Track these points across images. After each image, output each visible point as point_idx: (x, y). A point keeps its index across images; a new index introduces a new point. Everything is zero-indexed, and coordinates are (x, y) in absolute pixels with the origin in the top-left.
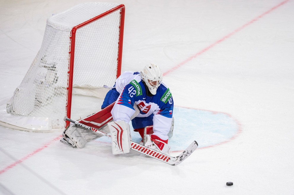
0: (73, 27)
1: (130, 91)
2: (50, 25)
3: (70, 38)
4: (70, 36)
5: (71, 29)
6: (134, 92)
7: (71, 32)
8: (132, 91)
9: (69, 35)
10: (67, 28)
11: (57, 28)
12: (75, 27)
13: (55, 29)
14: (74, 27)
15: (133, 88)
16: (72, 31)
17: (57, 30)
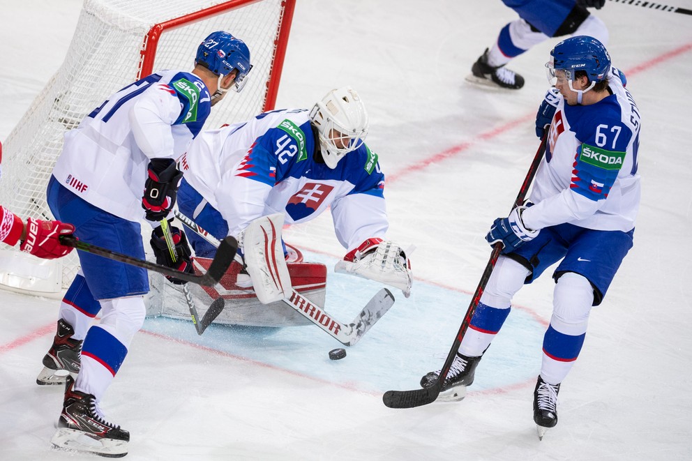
0: (154, 25)
1: (281, 148)
2: (92, 11)
3: (142, 53)
4: (142, 49)
5: (148, 29)
6: (292, 151)
7: (146, 37)
8: (287, 148)
9: (139, 44)
10: (138, 25)
11: (110, 21)
12: (159, 24)
13: (105, 24)
14: (156, 25)
15: (289, 140)
16: (150, 34)
17: (109, 26)
